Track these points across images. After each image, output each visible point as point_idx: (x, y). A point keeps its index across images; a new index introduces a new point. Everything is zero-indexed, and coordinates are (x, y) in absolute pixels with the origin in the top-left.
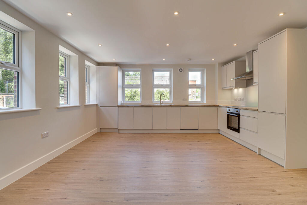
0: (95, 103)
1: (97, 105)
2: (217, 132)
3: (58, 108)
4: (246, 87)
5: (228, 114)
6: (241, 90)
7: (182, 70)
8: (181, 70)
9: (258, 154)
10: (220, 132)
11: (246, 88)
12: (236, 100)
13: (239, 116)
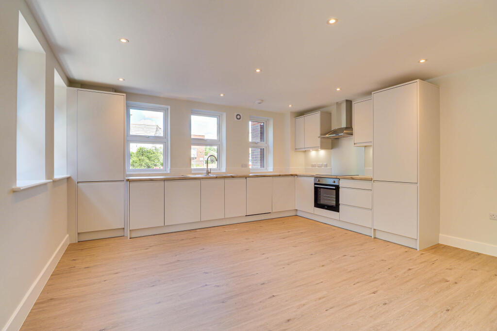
0: (65, 176)
1: (68, 179)
2: (293, 214)
3: (15, 191)
4: (332, 148)
5: (316, 186)
6: (322, 153)
7: (240, 116)
8: (238, 117)
9: (373, 237)
10: (299, 214)
11: (332, 150)
12: (313, 166)
13: (337, 188)
